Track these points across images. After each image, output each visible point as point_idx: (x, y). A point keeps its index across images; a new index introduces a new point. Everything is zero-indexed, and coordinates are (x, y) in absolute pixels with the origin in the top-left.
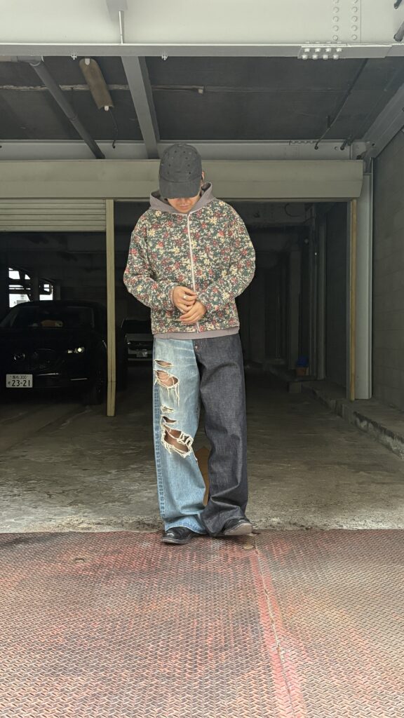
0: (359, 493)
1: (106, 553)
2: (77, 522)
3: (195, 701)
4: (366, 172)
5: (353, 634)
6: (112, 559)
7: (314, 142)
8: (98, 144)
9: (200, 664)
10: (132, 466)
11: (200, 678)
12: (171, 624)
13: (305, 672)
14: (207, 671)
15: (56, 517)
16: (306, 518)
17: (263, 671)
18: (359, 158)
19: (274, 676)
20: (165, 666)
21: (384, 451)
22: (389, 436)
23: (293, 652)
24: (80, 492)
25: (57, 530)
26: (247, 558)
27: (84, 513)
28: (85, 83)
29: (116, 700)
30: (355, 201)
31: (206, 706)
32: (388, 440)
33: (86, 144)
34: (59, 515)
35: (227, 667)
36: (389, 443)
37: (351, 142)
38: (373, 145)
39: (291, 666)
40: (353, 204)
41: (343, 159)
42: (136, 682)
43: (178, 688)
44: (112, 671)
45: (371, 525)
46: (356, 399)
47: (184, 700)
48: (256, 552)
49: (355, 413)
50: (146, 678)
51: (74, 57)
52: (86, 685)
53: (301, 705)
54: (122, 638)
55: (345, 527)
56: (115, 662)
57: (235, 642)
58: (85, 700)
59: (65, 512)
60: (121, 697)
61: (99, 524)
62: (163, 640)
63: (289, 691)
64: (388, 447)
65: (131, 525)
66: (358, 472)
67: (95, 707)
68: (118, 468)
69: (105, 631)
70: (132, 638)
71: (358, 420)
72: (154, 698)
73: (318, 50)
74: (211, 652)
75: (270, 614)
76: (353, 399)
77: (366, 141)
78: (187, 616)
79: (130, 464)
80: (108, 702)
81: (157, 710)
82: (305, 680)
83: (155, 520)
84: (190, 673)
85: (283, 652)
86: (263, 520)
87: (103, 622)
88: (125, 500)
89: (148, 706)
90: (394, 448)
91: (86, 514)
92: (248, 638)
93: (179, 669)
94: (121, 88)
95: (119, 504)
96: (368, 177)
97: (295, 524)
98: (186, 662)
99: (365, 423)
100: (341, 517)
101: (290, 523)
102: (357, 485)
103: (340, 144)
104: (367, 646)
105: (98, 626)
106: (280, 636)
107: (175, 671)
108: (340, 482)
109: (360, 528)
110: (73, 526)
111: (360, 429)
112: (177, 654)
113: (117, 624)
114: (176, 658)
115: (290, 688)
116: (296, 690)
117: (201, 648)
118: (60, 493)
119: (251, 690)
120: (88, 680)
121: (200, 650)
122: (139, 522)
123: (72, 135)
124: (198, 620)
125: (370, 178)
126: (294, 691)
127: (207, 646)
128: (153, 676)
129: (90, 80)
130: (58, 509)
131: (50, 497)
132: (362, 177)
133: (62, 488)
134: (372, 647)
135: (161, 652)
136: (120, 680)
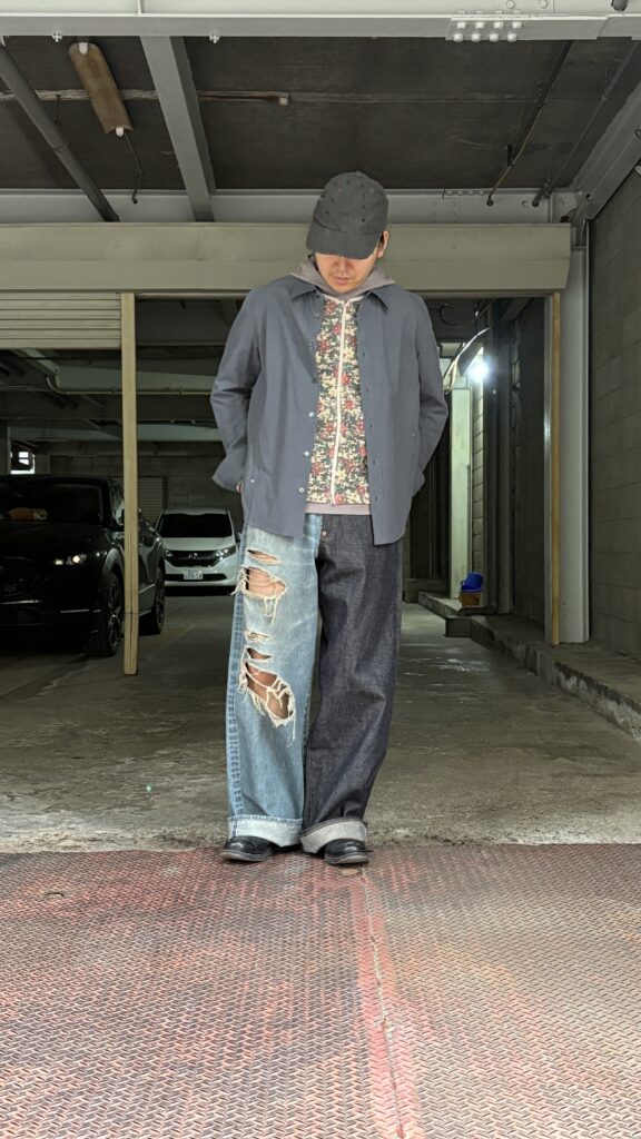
0: (552, 790)
1: (101, 884)
2: (57, 839)
3: (233, 1101)
4: (576, 246)
5: (516, 1002)
6: (113, 892)
7: (485, 193)
8: (107, 196)
9: (247, 1048)
10: (161, 752)
11: (246, 1068)
12: (205, 988)
13: (426, 1058)
14: (258, 1057)
15: (21, 831)
16: (455, 828)
17: (354, 1057)
18: (564, 219)
19: (371, 1064)
20: (188, 1051)
21: (603, 726)
22: (612, 699)
23: (409, 1029)
24: (65, 792)
25: (21, 850)
26: (346, 889)
27: (70, 823)
28: (80, 86)
29: (99, 1101)
30: (557, 295)
31: (251, 1108)
32: (612, 706)
33: (86, 197)
34: (25, 827)
35: (293, 1051)
36: (612, 713)
37: (550, 193)
38: (588, 196)
39: (402, 1049)
40: (554, 302)
41: (535, 221)
42: (136, 1075)
43: (205, 1082)
44: (96, 1059)
45: (567, 837)
46: (561, 643)
47: (214, 1101)
48: (363, 880)
49: (558, 664)
50: (153, 1069)
51: (57, 38)
52: (49, 1080)
53: (412, 1106)
54: (117, 1010)
55: (520, 842)
56: (102, 1046)
57: (311, 1014)
58: (44, 1103)
59: (37, 823)
60: (107, 1096)
61: (94, 840)
62: (188, 1013)
63: (395, 1086)
64: (610, 719)
65: (150, 841)
66: (554, 759)
67: (61, 1111)
68: (136, 756)
69: (90, 1000)
70: (135, 1010)
71: (562, 676)
72: (164, 1097)
73: (480, 25)
74: (268, 1029)
75: (375, 972)
76: (557, 643)
77: (577, 191)
78: (232, 976)
79: (156, 749)
80: (85, 1104)
81: (166, 1115)
82: (424, 1070)
83: (193, 834)
84: (228, 1061)
85: (392, 1029)
86: (381, 831)
87: (88, 987)
88: (143, 803)
89: (152, 1108)
90: (620, 721)
91: (73, 826)
92: (334, 1009)
93: (212, 1055)
94: (145, 95)
95: (132, 809)
96: (581, 253)
97: (435, 838)
98: (223, 1045)
99: (573, 680)
100: (516, 826)
101: (426, 837)
102: (551, 779)
103: (531, 197)
104: (537, 1019)
105: (78, 992)
106: (390, 1006)
107: (203, 1058)
108: (522, 774)
109: (546, 842)
110: (49, 844)
111: (565, 691)
112: (210, 1032)
113: (111, 989)
114: (208, 1039)
115: (398, 1081)
116: (407, 1083)
117: (252, 1023)
118: (30, 794)
119: (330, 1084)
120: (54, 1072)
121: (250, 1026)
122: (164, 837)
123: (61, 180)
124: (251, 983)
125: (585, 255)
126: (403, 1086)
127: (262, 1020)
128: (166, 1065)
129: (90, 81)
130: (25, 818)
131: (12, 800)
132: (568, 253)
133: (34, 787)
134: (546, 1021)
135: (183, 1030)
136: (109, 1072)
